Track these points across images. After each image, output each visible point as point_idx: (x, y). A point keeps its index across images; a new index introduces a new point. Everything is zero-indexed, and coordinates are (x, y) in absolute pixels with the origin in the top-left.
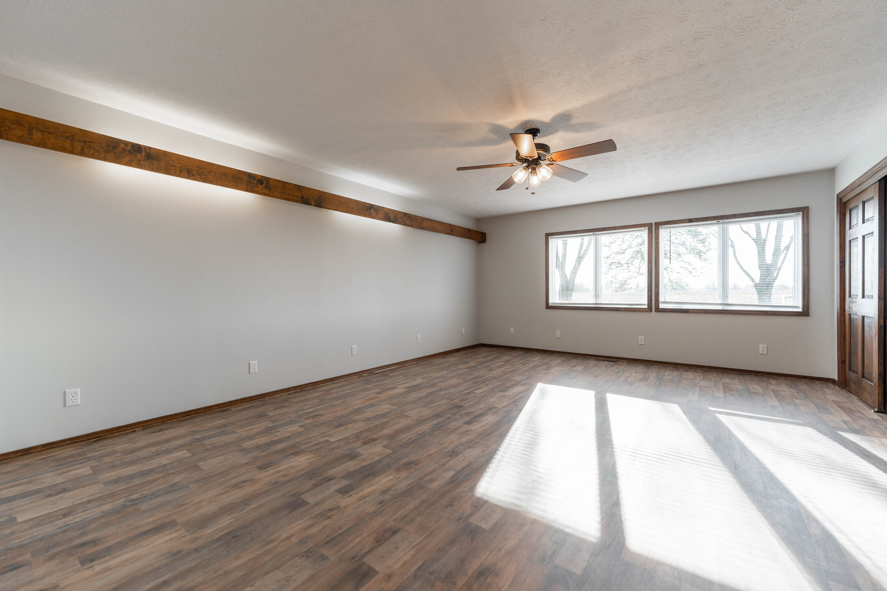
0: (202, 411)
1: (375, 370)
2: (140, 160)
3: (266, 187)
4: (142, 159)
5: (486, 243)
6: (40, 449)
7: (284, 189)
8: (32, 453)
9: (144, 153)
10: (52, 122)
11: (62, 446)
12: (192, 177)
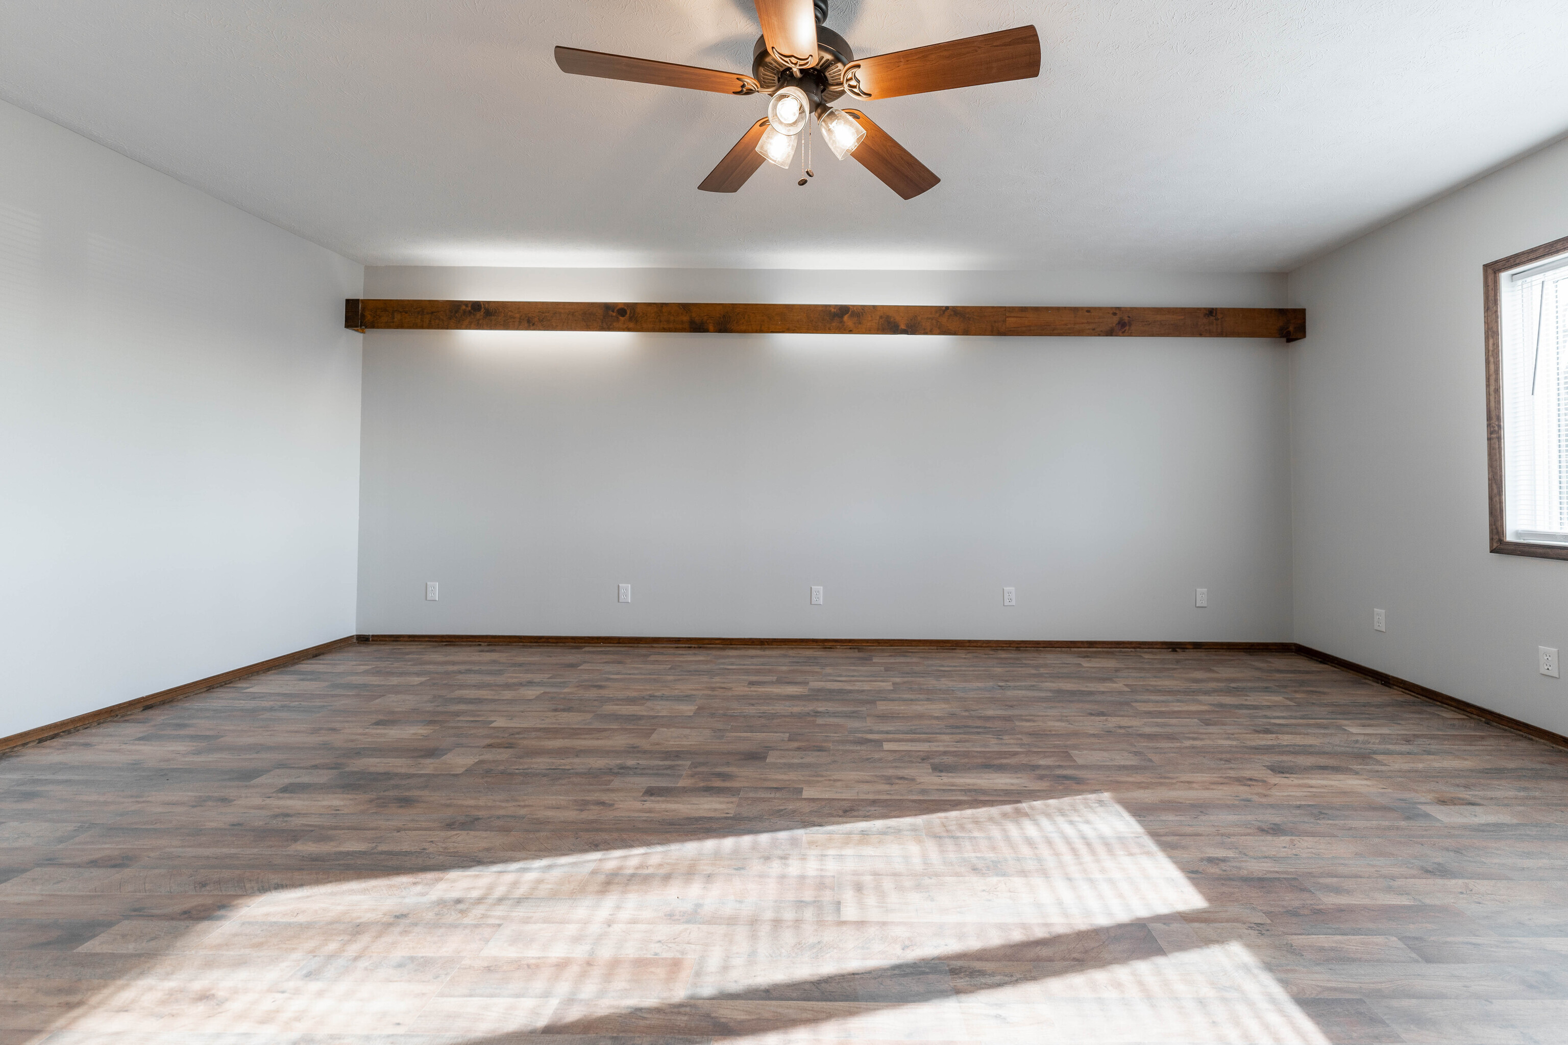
0: (554, 641)
1: (868, 644)
2: (479, 320)
3: (631, 319)
4: (481, 317)
5: (1307, 337)
6: (406, 639)
7: (659, 316)
8: (400, 641)
9: (483, 309)
10: (408, 300)
11: (422, 641)
12: (532, 328)
